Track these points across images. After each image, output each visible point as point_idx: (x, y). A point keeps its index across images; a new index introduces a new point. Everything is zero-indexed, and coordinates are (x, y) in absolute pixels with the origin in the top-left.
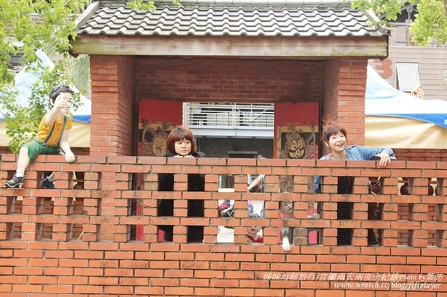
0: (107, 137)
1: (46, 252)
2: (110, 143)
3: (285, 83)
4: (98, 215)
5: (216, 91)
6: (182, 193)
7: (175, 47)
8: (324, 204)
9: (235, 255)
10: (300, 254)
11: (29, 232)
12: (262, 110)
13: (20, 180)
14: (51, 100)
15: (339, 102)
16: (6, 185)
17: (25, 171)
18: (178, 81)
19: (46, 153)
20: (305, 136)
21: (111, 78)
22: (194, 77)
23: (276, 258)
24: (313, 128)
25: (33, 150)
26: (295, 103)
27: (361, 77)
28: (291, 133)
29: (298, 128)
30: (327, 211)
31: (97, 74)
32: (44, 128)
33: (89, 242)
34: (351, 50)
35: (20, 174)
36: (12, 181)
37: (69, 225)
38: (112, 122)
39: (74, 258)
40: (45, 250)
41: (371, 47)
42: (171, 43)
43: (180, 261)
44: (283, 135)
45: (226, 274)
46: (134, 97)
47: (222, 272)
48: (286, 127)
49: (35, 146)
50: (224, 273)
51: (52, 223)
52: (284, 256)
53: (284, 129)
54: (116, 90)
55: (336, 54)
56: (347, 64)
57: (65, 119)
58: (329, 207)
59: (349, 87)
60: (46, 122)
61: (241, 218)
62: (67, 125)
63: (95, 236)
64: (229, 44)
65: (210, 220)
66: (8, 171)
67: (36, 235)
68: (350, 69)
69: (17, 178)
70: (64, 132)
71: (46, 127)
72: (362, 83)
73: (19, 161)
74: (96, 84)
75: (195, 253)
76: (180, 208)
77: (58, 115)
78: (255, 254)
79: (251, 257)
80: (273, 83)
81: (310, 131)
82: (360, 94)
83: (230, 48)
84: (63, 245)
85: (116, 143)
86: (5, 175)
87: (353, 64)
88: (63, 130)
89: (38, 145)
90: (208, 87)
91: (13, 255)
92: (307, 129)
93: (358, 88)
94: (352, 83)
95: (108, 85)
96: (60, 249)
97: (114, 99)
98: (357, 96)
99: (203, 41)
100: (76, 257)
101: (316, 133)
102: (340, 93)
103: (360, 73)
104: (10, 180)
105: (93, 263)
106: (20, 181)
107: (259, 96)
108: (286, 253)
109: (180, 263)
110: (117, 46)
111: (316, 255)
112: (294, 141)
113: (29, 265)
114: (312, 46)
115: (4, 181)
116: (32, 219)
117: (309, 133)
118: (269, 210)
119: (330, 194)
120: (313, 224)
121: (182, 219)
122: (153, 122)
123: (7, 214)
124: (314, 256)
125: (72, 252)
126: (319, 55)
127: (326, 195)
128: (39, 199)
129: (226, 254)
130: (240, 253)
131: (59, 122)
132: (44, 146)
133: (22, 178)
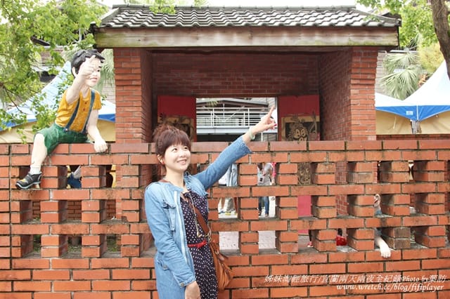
0: (131, 129)
1: (74, 271)
2: (134, 135)
3: (286, 79)
4: (140, 221)
5: (226, 87)
6: (251, 189)
8: (429, 196)
9: (321, 266)
10: (402, 260)
11: (50, 247)
13: (36, 178)
14: (74, 70)
15: (351, 90)
16: (17, 186)
17: (42, 167)
18: (191, 79)
19: (69, 141)
20: (307, 125)
21: (134, 71)
22: (205, 75)
23: (373, 267)
24: (315, 118)
25: (51, 138)
26: (297, 96)
27: (372, 66)
28: (294, 123)
29: (300, 119)
30: (433, 204)
31: (121, 68)
32: (65, 107)
33: (130, 258)
34: (366, 40)
35: (35, 170)
36: (24, 180)
37: (102, 236)
38: (136, 114)
39: (111, 279)
40: (73, 269)
41: (383, 37)
42: (194, 34)
43: (251, 277)
44: (287, 125)
45: (310, 291)
46: (152, 94)
47: (306, 288)
48: (290, 118)
49: (54, 133)
50: (308, 290)
51: (81, 234)
52: (382, 263)
53: (288, 120)
54: (139, 83)
55: (352, 44)
56: (359, 54)
57: (93, 96)
58: (435, 199)
59: (360, 76)
60: (68, 99)
61: (327, 219)
62: (95, 104)
63: (138, 250)
64: (250, 35)
65: (288, 222)
66: (20, 167)
67: (60, 249)
68: (362, 59)
69: (32, 176)
70: (92, 112)
71: (68, 105)
72: (373, 72)
73: (34, 153)
74: (119, 77)
75: (270, 266)
76: (249, 209)
77: (83, 90)
78: (347, 263)
79: (342, 268)
80: (276, 79)
81: (312, 121)
82: (371, 82)
83: (251, 38)
84: (97, 262)
85: (141, 134)
86: (16, 172)
87: (365, 54)
88: (91, 111)
89: (57, 130)
90: (218, 83)
91: (32, 276)
92: (309, 119)
93: (369, 77)
94: (363, 72)
95: (131, 78)
96: (92, 267)
97: (138, 92)
98: (367, 85)
99: (224, 32)
100: (114, 278)
101: (317, 122)
102: (353, 82)
103: (370, 63)
104: (22, 179)
105: (136, 285)
106: (36, 181)
107: (264, 91)
108: (385, 260)
109: (251, 280)
110: (140, 38)
111: (421, 260)
112: (297, 130)
113: (53, 290)
114: (329, 36)
115: (15, 180)
116: (53, 229)
117: (311, 122)
118: (363, 206)
119: (436, 182)
120: (417, 221)
121: (252, 222)
122: (171, 116)
123: (21, 223)
124: (419, 262)
125: (108, 271)
126: (336, 44)
127: (431, 185)
128: (62, 203)
129: (311, 266)
130: (328, 262)
131: (86, 100)
132: (65, 132)
133: (38, 175)
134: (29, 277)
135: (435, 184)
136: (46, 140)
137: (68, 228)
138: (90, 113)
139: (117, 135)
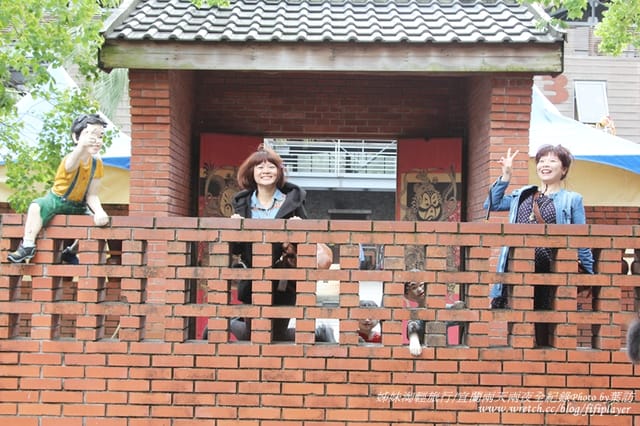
0: (153, 189)
1: (66, 356)
2: (158, 198)
3: (412, 111)
4: (142, 302)
5: (312, 122)
6: (264, 271)
7: (253, 58)
8: (471, 286)
9: (341, 361)
10: (435, 359)
11: (41, 327)
12: (378, 150)
13: (29, 251)
14: (74, 136)
15: (491, 139)
16: (9, 259)
17: (37, 239)
18: (257, 108)
19: (67, 212)
20: (441, 187)
21: (159, 103)
23: (401, 365)
24: (454, 176)
25: (47, 208)
26: (427, 139)
27: (524, 101)
28: (420, 184)
29: (431, 177)
30: (476, 297)
31: (140, 97)
33: (129, 342)
34: (510, 63)
35: (28, 242)
36: (17, 253)
37: (99, 317)
38: (160, 167)
39: (107, 365)
40: (65, 353)
41: (538, 59)
42: (248, 52)
43: (261, 369)
44: (410, 186)
45: (328, 388)
47: (322, 385)
48: (415, 175)
49: (50, 203)
50: (325, 387)
51: (76, 315)
52: (412, 362)
53: (411, 178)
54: (167, 120)
55: (487, 69)
56: (503, 83)
57: (94, 163)
58: (477, 291)
59: (505, 117)
60: (66, 167)
61: (349, 308)
62: (96, 172)
63: (137, 334)
64: (331, 54)
65: (305, 309)
66: (11, 239)
67: (53, 332)
68: (508, 89)
69: (25, 249)
70: (93, 181)
71: (67, 174)
72: (526, 111)
73: (27, 224)
74: (138, 111)
75: (282, 357)
76: (261, 293)
77: (84, 157)
78: (370, 359)
79: (364, 364)
80: (395, 110)
81: (449, 181)
82: (522, 126)
83: (332, 59)
84: (92, 347)
85: (167, 198)
86: (7, 244)
87: (512, 82)
88: (91, 179)
89: (54, 200)
90: (300, 116)
91: (19, 360)
92: (444, 178)
93: (519, 117)
94: (510, 110)
95: (155, 113)
96: (87, 351)
97: (165, 133)
98: (518, 130)
99: (293, 49)
100: (110, 364)
101: (457, 184)
102: (493, 125)
103: (522, 97)
104: (14, 251)
105: (134, 373)
106: (29, 254)
107: (374, 130)
108: (416, 359)
109: (260, 373)
110: (167, 56)
111: (459, 361)
112: (426, 196)
113: (42, 376)
114: (453, 56)
115: (5, 252)
116: (46, 308)
117: (448, 184)
118: (391, 295)
119: (479, 272)
120: (455, 316)
121: (264, 308)
122: (221, 167)
123: (10, 301)
124: (456, 362)
125: (104, 356)
126: (462, 69)
127: (473, 274)
128: (56, 279)
129: (328, 360)
130: (348, 357)
131: (86, 168)
132: (63, 202)
133: (32, 248)
134: (16, 361)
135: (477, 274)
136: (41, 211)
137: (62, 307)
138: (90, 183)
139: (131, 198)
